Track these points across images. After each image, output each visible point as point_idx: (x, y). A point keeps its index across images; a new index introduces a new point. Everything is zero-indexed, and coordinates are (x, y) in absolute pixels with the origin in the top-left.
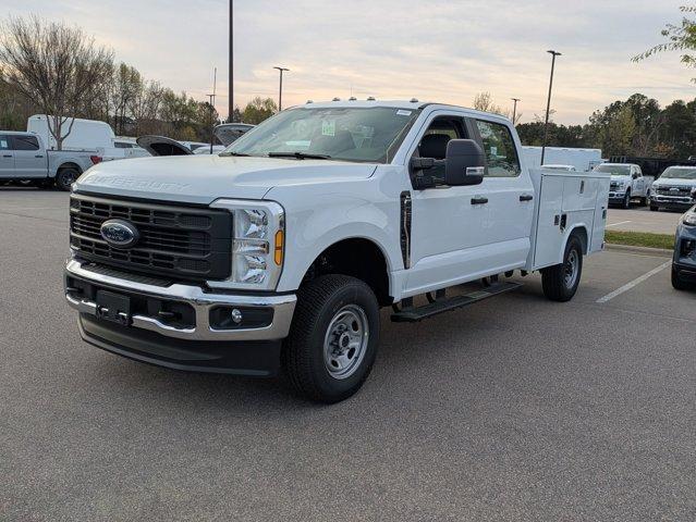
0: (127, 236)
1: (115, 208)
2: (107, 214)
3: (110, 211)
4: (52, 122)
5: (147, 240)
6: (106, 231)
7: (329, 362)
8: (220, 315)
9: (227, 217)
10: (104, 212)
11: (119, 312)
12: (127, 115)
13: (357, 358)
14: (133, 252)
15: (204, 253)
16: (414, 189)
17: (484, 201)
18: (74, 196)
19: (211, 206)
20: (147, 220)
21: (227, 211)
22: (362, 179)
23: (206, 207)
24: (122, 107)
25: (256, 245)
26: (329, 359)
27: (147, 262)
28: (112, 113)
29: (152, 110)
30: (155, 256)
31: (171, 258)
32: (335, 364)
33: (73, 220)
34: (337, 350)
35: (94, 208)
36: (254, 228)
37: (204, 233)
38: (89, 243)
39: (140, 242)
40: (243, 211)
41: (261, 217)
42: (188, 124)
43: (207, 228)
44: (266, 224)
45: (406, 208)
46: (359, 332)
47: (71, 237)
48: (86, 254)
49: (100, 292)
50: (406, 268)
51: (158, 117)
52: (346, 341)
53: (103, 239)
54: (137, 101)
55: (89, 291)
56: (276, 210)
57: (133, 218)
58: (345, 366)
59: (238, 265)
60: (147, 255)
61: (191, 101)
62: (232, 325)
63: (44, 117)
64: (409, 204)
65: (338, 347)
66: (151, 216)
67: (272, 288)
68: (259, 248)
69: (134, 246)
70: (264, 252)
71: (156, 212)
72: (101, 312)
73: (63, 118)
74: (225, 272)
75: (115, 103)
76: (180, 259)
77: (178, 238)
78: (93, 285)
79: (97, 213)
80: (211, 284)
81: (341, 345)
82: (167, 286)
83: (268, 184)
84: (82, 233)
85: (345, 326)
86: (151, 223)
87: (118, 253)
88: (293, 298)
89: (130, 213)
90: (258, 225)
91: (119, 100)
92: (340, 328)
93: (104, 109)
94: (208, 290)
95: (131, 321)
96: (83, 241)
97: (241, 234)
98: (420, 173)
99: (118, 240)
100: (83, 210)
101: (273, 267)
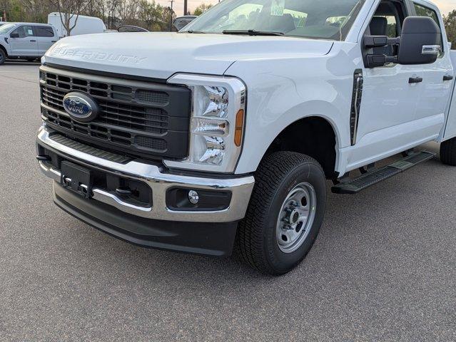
0: (86, 109)
1: (76, 81)
2: (68, 87)
3: (71, 84)
4: (63, 17)
5: (105, 114)
6: (68, 103)
7: (280, 237)
8: (177, 196)
9: (185, 93)
10: (65, 84)
11: (80, 183)
12: (117, 16)
13: (304, 231)
14: (93, 127)
15: (161, 131)
16: (366, 67)
17: (419, 80)
18: (42, 68)
19: (169, 81)
20: (104, 94)
21: (185, 87)
22: (321, 55)
23: (163, 82)
24: (113, 10)
25: (216, 125)
26: (279, 234)
27: (106, 137)
28: (106, 15)
29: (133, 12)
30: (114, 131)
31: (128, 135)
32: (284, 238)
33: (42, 91)
34: (287, 225)
35: (57, 80)
36: (213, 106)
37: (161, 110)
38: (55, 114)
39: (99, 117)
40: (202, 87)
41: (221, 94)
42: (156, 22)
43: (165, 105)
44: (226, 101)
45: (358, 86)
46: (307, 207)
47: (42, 108)
48: (53, 125)
49: (64, 163)
50: (352, 145)
51: (136, 16)
52: (296, 216)
53: (65, 112)
54: (123, 6)
55: (55, 160)
56: (237, 87)
57: (92, 92)
58: (293, 240)
59: (195, 145)
60: (105, 129)
61: (158, 6)
62: (189, 206)
63: (58, 14)
64: (361, 82)
65: (289, 222)
66: (109, 90)
67: (230, 170)
68: (218, 128)
69: (93, 121)
70: (223, 133)
71: (113, 87)
72: (65, 181)
73: (71, 15)
74: (182, 151)
75: (109, 7)
76: (137, 136)
77: (136, 115)
78: (59, 156)
79: (61, 85)
80: (169, 163)
81: (291, 221)
82: (124, 163)
83: (229, 59)
84: (49, 104)
85: (295, 202)
86: (109, 98)
87: (79, 126)
88: (251, 180)
89: (88, 87)
90: (217, 102)
91: (111, 5)
92: (291, 204)
93: (101, 11)
94: (165, 170)
95: (92, 194)
96: (50, 112)
97: (200, 113)
98: (371, 51)
99: (77, 113)
100: (48, 82)
101: (232, 148)
